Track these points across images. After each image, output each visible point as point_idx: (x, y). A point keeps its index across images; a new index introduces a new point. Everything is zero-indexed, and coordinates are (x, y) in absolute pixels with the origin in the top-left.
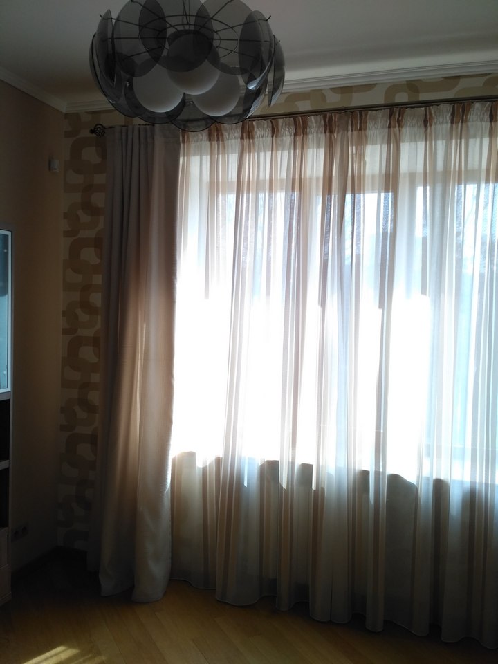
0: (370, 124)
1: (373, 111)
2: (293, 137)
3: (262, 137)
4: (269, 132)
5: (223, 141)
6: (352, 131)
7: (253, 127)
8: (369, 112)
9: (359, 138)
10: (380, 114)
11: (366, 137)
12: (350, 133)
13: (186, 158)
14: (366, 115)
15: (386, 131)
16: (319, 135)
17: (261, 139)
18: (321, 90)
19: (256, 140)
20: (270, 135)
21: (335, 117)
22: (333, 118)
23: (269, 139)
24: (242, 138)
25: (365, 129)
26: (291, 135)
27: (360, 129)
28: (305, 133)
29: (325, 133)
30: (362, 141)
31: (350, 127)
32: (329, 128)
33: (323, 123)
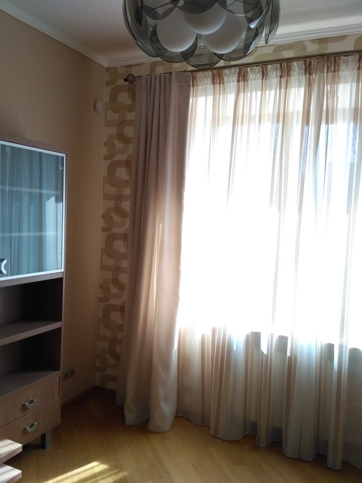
0: (343, 67)
1: (345, 56)
2: (279, 79)
3: (255, 79)
4: (260, 75)
5: (223, 84)
6: (327, 72)
7: (247, 72)
8: (342, 57)
9: (333, 77)
10: (350, 58)
11: (339, 76)
12: (325, 74)
13: (194, 98)
14: (339, 59)
15: (356, 72)
16: (301, 77)
17: (253, 81)
18: (303, 41)
19: (249, 82)
20: (261, 77)
21: (314, 62)
22: (312, 63)
23: (260, 81)
24: (238, 81)
25: (338, 71)
26: (277, 77)
27: (334, 71)
28: (289, 75)
29: (305, 74)
30: (335, 81)
31: (325, 70)
32: (308, 70)
33: (304, 67)
